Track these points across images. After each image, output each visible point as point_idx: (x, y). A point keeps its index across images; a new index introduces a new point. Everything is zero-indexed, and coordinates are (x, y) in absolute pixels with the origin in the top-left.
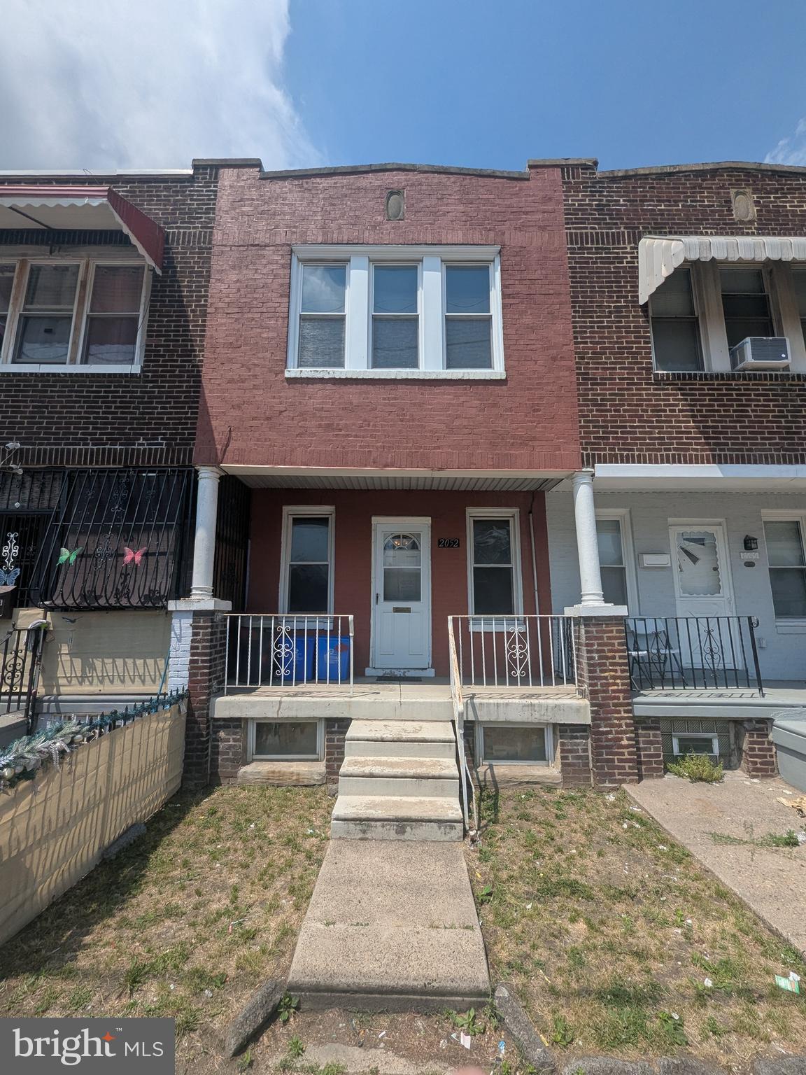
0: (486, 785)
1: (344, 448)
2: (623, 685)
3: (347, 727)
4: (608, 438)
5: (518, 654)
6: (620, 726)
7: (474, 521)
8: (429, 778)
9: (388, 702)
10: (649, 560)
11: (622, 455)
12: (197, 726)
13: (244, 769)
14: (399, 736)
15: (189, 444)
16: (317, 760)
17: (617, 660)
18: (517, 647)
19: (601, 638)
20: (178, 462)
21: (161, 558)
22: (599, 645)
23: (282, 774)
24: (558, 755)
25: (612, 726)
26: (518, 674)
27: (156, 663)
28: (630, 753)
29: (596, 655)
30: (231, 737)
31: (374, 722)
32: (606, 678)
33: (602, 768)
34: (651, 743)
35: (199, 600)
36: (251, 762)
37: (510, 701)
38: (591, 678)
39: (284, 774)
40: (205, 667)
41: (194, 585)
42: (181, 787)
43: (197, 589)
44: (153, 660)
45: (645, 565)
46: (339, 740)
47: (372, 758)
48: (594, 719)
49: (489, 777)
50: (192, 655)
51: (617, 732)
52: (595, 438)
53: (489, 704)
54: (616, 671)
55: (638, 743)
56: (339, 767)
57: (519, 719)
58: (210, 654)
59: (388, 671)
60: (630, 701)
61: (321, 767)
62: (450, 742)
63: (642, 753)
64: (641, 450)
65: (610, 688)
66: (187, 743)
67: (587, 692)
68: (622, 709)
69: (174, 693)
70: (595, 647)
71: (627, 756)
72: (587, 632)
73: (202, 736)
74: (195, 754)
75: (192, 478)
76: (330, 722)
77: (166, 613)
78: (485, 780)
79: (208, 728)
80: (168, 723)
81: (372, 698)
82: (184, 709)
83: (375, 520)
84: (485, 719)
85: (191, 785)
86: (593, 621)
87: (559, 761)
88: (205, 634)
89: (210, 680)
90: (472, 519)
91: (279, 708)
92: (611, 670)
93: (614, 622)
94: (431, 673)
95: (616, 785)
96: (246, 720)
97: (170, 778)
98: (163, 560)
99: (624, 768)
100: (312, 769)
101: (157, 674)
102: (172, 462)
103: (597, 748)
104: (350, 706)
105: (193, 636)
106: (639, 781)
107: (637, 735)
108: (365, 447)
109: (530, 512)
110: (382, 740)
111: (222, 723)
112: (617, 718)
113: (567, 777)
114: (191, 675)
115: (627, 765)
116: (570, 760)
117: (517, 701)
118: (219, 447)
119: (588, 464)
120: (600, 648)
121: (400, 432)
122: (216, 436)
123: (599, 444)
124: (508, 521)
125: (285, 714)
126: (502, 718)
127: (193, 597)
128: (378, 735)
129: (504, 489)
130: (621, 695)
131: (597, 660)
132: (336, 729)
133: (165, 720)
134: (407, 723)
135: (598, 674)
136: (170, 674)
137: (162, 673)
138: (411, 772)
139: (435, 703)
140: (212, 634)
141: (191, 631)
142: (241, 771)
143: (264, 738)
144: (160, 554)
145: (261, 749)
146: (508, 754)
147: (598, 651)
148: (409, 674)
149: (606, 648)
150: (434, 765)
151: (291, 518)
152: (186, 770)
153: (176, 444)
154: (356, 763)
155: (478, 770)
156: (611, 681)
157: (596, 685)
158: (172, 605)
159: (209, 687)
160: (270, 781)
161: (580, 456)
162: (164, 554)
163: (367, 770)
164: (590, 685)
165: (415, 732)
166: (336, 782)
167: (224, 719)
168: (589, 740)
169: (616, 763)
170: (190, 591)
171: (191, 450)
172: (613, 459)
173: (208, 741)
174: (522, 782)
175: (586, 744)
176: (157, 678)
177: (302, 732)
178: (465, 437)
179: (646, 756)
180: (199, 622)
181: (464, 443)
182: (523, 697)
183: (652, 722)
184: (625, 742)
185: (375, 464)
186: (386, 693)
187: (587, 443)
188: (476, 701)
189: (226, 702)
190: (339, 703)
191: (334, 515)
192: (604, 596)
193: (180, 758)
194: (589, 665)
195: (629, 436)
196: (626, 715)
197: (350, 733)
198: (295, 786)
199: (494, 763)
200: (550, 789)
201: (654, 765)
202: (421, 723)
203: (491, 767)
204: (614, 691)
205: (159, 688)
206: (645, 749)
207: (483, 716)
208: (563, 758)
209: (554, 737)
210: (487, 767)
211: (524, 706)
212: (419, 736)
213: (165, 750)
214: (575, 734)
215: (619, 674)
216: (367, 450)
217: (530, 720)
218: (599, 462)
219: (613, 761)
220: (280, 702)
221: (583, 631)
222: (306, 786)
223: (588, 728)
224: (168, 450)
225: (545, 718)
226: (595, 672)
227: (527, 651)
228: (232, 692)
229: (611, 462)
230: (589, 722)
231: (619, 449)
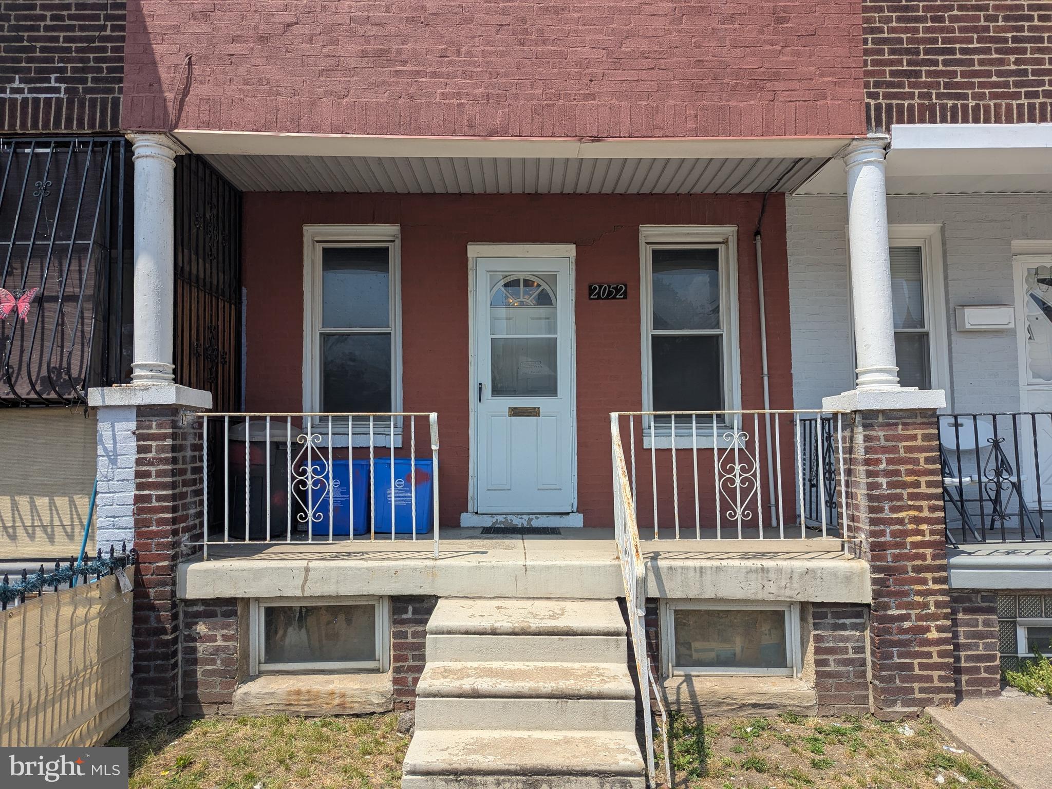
0: (679, 711)
1: (411, 98)
2: (932, 533)
3: (429, 611)
4: (918, 74)
5: (738, 480)
6: (926, 606)
7: (654, 252)
8: (579, 697)
9: (503, 567)
10: (974, 317)
11: (943, 107)
12: (152, 614)
13: (243, 689)
14: (524, 625)
15: (111, 91)
16: (377, 671)
17: (923, 489)
18: (737, 467)
19: (895, 449)
20: (92, 125)
21: (68, 306)
22: (890, 462)
23: (313, 696)
24: (810, 656)
25: (911, 606)
26: (739, 516)
27: (72, 503)
28: (941, 654)
29: (883, 481)
30: (219, 633)
31: (479, 602)
32: (901, 521)
33: (891, 679)
34: (980, 636)
35: (146, 388)
36: (258, 677)
37: (724, 563)
38: (873, 522)
39: (317, 696)
40: (164, 510)
41: (138, 360)
42: (130, 722)
43: (142, 367)
44: (66, 499)
45: (968, 326)
46: (415, 634)
47: (475, 664)
48: (877, 595)
49: (685, 697)
50: (140, 487)
51: (920, 618)
52: (892, 74)
53: (685, 569)
54: (920, 508)
55: (956, 635)
56: (416, 681)
57: (739, 594)
58: (174, 485)
59: (501, 518)
60: (945, 562)
61: (384, 683)
62: (618, 634)
63: (963, 654)
64: (981, 96)
65: (909, 539)
66: (137, 645)
67: (866, 547)
68: (929, 576)
69: (106, 556)
70: (883, 466)
71: (936, 659)
72: (867, 439)
73: (164, 631)
74: (152, 663)
75: (122, 156)
76: (399, 603)
77: (86, 411)
78: (678, 702)
79: (175, 617)
80: (96, 609)
81: (474, 560)
82: (127, 583)
83: (473, 250)
84: (679, 594)
85: (148, 717)
86: (880, 419)
87: (811, 669)
88: (161, 449)
89: (175, 533)
90: (650, 248)
91: (306, 580)
92: (911, 508)
93: (919, 420)
94: (577, 520)
95: (915, 709)
96: (246, 601)
97: (107, 704)
98: (72, 309)
99: (930, 679)
100: (368, 686)
101: (76, 522)
102: (81, 124)
103: (882, 647)
104: (434, 575)
105: (139, 452)
106: (957, 702)
107: (955, 623)
108: (453, 95)
109: (758, 233)
110: (494, 633)
111: (201, 608)
112: (919, 593)
113: (825, 696)
114: (138, 524)
115: (936, 674)
116: (832, 667)
117: (737, 563)
118: (169, 96)
119: (879, 123)
120: (891, 467)
121: (519, 66)
122: (164, 75)
123: (900, 85)
124: (716, 251)
125: (315, 589)
126: (709, 594)
127: (136, 382)
128: (486, 624)
129: (710, 190)
130: (929, 552)
131: (885, 491)
132: (409, 615)
133: (90, 602)
134: (537, 602)
135: (887, 514)
136: (99, 521)
137: (85, 523)
138: (548, 686)
139: (587, 567)
140: (174, 449)
141: (133, 444)
142: (240, 691)
143: (280, 633)
144: (67, 299)
145: (274, 653)
146: (718, 656)
147: (887, 473)
148: (537, 523)
149: (902, 468)
150: (589, 674)
151: (319, 248)
152: (138, 692)
153: (87, 91)
154: (446, 673)
155: (666, 684)
156: (911, 527)
157: (882, 533)
158: (95, 396)
159: (175, 545)
160: (293, 708)
161: (863, 107)
162: (73, 299)
163: (467, 684)
164: (873, 534)
165: (552, 617)
166: (410, 707)
167: (204, 602)
168: (867, 633)
169: (917, 671)
170: (131, 371)
171: (116, 102)
172: (928, 115)
173: (175, 641)
174: (745, 705)
175: (862, 639)
176: (77, 529)
177: (349, 621)
178: (644, 75)
179: (969, 658)
180: (150, 427)
181: (641, 87)
182: (745, 556)
183: (984, 599)
184: (933, 635)
185: (472, 129)
186: (499, 552)
187: (877, 85)
188: (662, 563)
189: (207, 571)
190: (414, 569)
191: (398, 242)
192: (899, 374)
193: (124, 669)
194: (870, 498)
195: (959, 69)
196: (937, 587)
197: (436, 620)
198: (337, 716)
199: (694, 671)
200: (795, 717)
201: (984, 675)
202: (563, 604)
203: (688, 679)
204: (915, 545)
205: (80, 548)
206: (969, 647)
207: (674, 590)
208: (818, 663)
209: (802, 628)
210: (681, 679)
211: (750, 571)
212: (561, 623)
213: (93, 656)
214: (841, 621)
215: (925, 514)
216: (456, 102)
217: (760, 597)
218: (900, 121)
219: (910, 667)
220: (307, 570)
221: (859, 438)
222: (357, 716)
223: (866, 610)
224: (70, 102)
225: (788, 592)
226: (881, 510)
227: (754, 475)
228: (217, 554)
229: (922, 121)
230: (868, 599)
231: (939, 96)
